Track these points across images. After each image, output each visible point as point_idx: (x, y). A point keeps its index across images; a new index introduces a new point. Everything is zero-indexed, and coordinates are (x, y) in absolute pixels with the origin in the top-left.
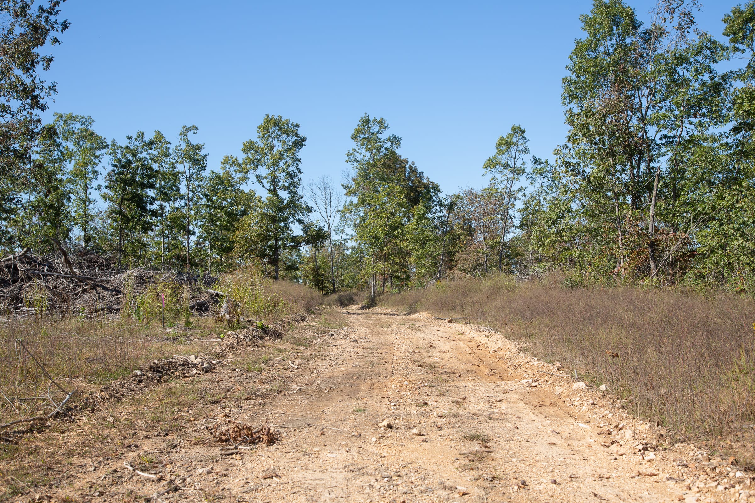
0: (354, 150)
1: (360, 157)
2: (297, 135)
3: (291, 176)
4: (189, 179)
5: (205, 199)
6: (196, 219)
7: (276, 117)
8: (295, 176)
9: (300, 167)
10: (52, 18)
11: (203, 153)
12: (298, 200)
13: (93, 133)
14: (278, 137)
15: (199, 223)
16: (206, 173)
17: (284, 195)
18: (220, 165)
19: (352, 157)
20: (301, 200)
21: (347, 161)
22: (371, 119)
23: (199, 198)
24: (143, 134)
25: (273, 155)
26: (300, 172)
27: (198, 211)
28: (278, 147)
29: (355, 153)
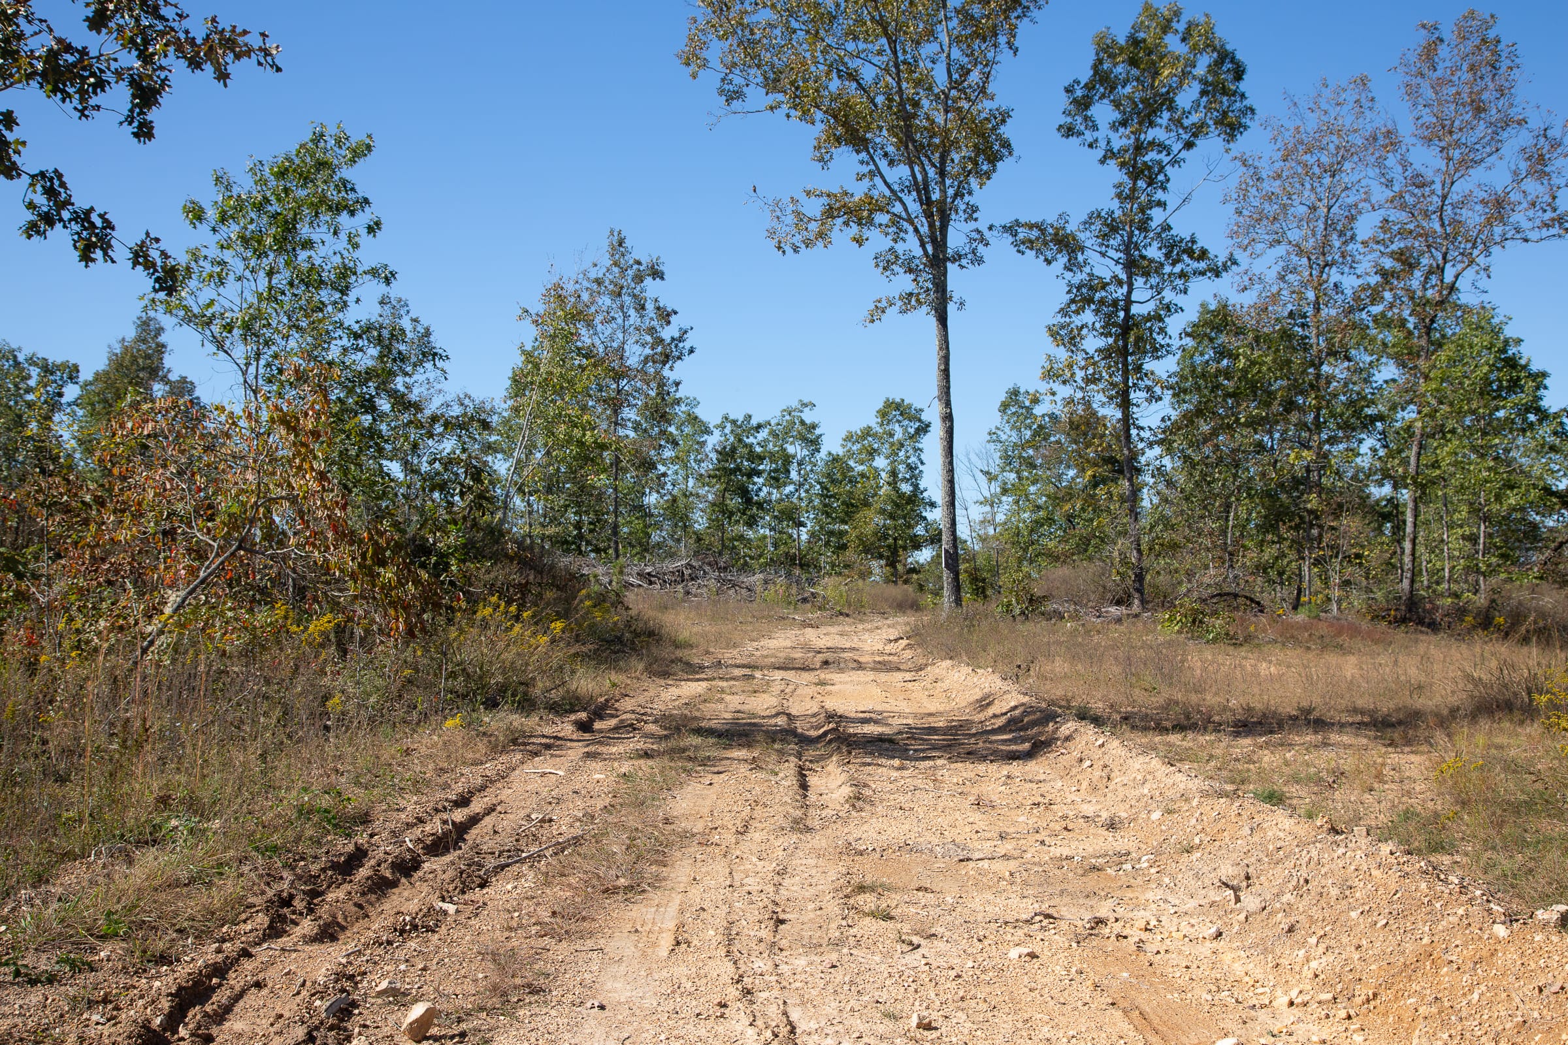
0: (998, 428)
1: (1004, 437)
2: (920, 420)
3: (910, 468)
4: (800, 464)
5: (818, 487)
6: (807, 512)
7: (898, 400)
8: (916, 468)
9: (922, 457)
10: (681, 345)
11: (818, 432)
12: (922, 493)
13: (696, 417)
14: (899, 422)
15: (812, 516)
16: (823, 454)
17: (906, 488)
18: (842, 442)
19: (994, 437)
20: (925, 494)
21: (989, 442)
22: (1022, 390)
23: (811, 486)
24: (750, 417)
25: (892, 444)
26: (922, 463)
27: (811, 501)
28: (899, 434)
29: (999, 432)
